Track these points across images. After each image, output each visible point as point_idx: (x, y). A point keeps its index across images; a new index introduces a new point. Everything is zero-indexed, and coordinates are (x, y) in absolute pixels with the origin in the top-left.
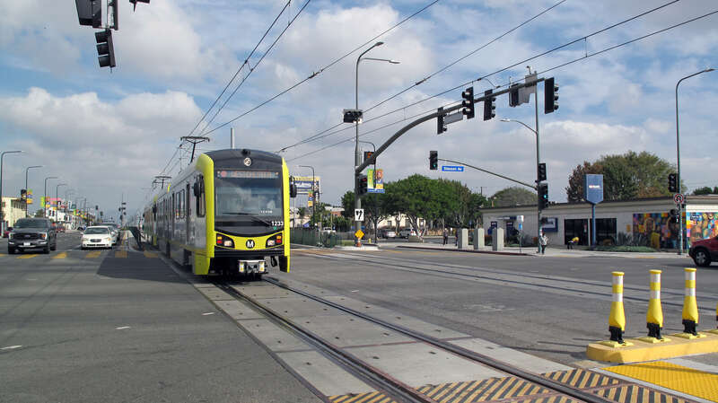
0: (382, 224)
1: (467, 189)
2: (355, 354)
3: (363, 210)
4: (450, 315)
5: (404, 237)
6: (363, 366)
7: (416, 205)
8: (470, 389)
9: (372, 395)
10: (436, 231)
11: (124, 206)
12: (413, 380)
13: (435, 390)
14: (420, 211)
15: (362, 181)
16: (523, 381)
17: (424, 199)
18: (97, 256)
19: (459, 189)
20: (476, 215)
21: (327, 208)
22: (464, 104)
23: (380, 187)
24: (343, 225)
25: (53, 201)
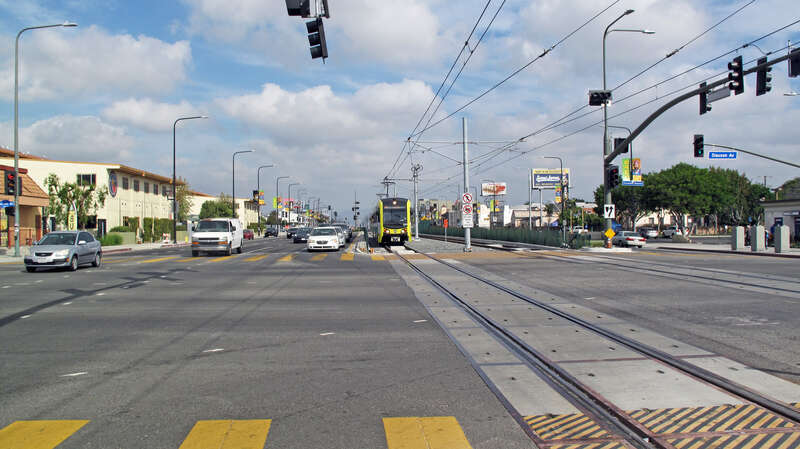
0: (642, 221)
1: (746, 179)
2: (569, 370)
3: (613, 206)
4: (696, 329)
5: (668, 237)
6: (574, 384)
7: (682, 199)
8: (693, 416)
9: (574, 417)
10: (707, 229)
11: (357, 205)
12: (627, 402)
13: (651, 415)
14: (687, 206)
15: (612, 171)
16: (764, 410)
17: (691, 192)
18: (322, 259)
19: (736, 179)
20: (757, 210)
21: (578, 205)
22: (731, 77)
23: (637, 179)
24: (596, 224)
25: (285, 201)
